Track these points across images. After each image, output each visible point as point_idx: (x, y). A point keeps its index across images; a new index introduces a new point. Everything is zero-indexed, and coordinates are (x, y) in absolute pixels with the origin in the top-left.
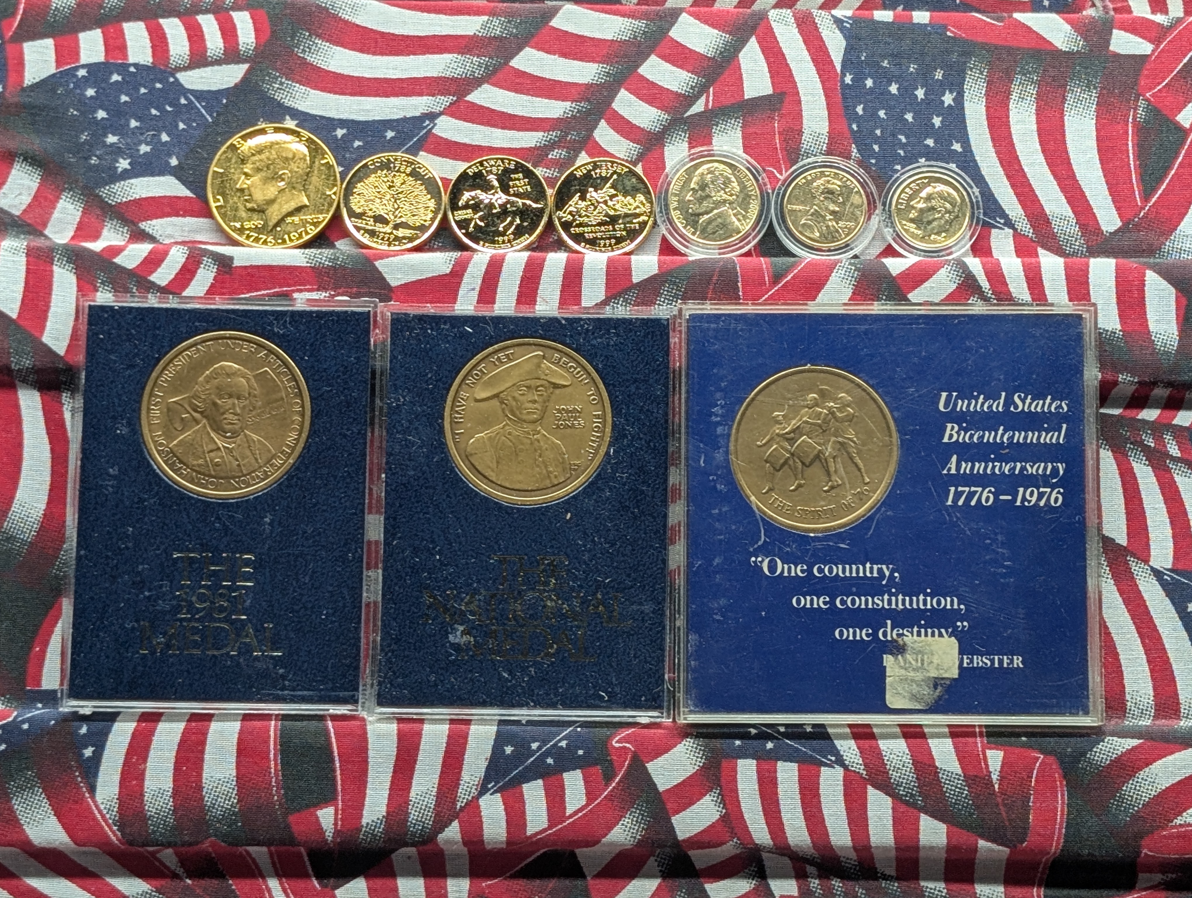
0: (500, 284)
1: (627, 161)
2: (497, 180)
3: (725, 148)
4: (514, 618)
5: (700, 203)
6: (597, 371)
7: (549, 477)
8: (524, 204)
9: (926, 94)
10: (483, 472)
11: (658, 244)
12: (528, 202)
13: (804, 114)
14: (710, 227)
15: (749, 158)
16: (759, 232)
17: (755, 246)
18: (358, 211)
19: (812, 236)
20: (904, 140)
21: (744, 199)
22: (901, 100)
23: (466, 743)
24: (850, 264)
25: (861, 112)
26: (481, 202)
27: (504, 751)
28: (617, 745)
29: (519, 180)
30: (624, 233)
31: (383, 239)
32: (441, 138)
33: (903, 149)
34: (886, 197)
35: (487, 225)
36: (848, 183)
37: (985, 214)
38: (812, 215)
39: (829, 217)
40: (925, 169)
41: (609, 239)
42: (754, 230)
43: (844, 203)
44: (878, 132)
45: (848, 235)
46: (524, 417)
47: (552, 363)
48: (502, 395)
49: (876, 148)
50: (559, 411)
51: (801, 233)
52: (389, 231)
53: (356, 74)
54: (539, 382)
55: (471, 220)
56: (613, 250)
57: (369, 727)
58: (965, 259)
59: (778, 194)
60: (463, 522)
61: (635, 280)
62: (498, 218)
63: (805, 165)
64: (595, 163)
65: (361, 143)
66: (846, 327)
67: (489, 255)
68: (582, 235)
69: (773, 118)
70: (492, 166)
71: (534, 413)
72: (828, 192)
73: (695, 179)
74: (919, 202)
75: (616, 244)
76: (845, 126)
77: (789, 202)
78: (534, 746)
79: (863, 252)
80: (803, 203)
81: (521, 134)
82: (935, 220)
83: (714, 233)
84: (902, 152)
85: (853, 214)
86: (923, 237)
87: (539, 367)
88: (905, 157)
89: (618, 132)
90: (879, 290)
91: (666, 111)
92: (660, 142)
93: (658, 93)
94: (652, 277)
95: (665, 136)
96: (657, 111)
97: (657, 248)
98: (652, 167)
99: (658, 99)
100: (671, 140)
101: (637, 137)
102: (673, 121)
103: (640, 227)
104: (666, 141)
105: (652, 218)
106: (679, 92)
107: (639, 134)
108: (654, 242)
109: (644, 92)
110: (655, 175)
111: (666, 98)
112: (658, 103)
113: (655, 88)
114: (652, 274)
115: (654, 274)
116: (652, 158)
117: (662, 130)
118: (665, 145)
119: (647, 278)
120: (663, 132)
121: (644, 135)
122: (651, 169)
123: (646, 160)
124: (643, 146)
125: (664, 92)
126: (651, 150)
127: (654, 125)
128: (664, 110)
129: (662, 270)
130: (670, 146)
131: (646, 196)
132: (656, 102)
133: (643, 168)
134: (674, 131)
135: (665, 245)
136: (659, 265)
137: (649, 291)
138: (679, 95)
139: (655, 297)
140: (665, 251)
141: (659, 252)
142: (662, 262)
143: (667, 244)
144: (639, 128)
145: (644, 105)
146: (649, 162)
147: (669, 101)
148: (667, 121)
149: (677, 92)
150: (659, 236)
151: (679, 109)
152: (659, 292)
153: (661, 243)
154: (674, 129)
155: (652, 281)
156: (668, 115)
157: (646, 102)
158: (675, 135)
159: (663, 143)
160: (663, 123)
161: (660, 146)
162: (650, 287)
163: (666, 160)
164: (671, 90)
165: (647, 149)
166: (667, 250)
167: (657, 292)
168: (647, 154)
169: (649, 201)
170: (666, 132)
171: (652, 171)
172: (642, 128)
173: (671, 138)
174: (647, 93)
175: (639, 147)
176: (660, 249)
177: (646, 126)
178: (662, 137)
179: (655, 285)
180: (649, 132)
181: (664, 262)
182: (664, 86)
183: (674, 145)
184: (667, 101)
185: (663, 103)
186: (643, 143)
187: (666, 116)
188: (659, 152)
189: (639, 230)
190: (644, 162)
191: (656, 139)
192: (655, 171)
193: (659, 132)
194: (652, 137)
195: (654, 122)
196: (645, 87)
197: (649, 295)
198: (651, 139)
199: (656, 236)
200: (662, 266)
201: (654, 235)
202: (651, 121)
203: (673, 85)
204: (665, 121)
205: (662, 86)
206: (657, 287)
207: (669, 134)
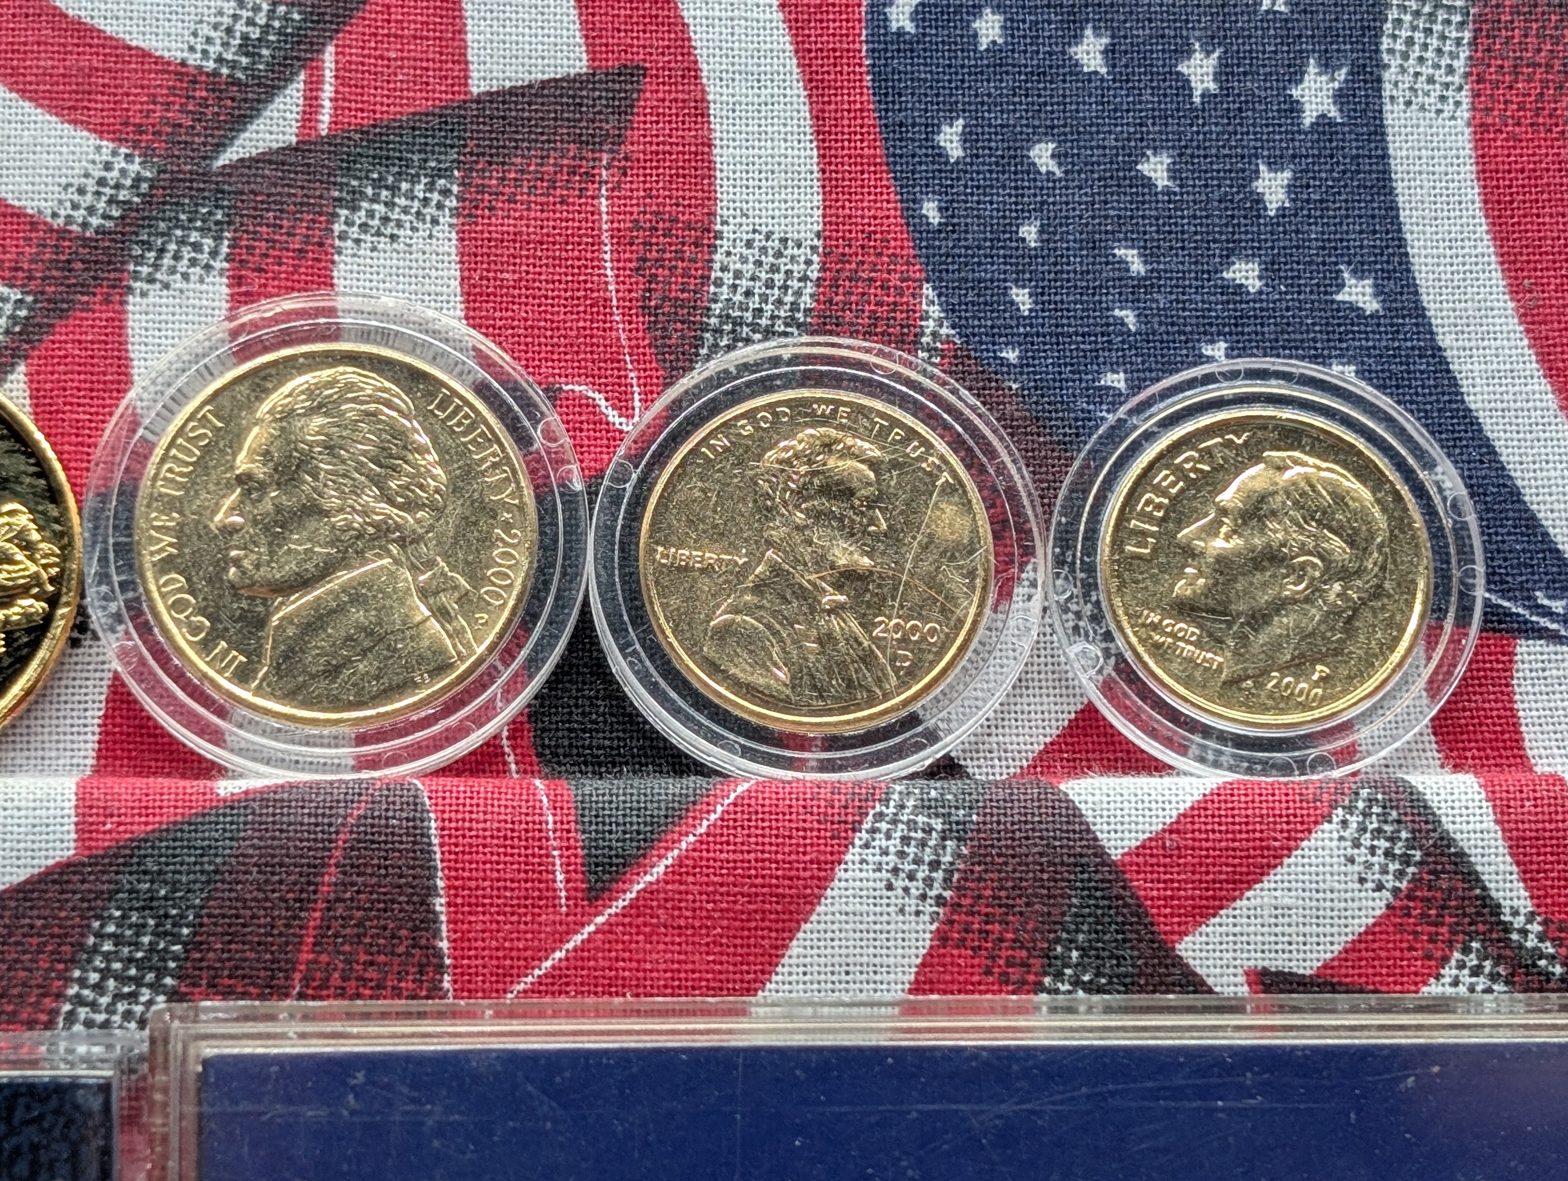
3: (388, 302)
5: (275, 541)
9: (1222, 74)
11: (94, 714)
13: (722, 155)
14: (320, 643)
15: (489, 346)
16: (533, 663)
17: (516, 728)
19: (759, 679)
20: (1137, 267)
21: (468, 522)
22: (1122, 98)
24: (925, 806)
25: (955, 151)
33: (1133, 302)
34: (1073, 510)
36: (914, 450)
37: (1493, 580)
38: (758, 589)
39: (832, 597)
40: (1227, 390)
42: (508, 655)
43: (893, 537)
44: (1030, 232)
45: (912, 674)
49: (1022, 298)
51: (713, 668)
58: (1415, 779)
59: (615, 499)
63: (724, 376)
66: (915, 1110)
69: (590, 177)
72: (825, 491)
73: (255, 437)
74: (1212, 530)
76: (892, 207)
77: (655, 539)
79: (975, 747)
80: (718, 535)
82: (1280, 605)
83: (333, 672)
84: (1129, 317)
85: (932, 581)
86: (1234, 682)
88: (1147, 336)
90: (1051, 923)
91: (136, 145)
92: (106, 275)
93: (101, 65)
94: (50, 878)
95: (130, 250)
96: (98, 142)
97: (93, 733)
98: (72, 381)
99: (103, 94)
100: (156, 267)
101: (8, 256)
102: (164, 188)
103: (15, 645)
104: (135, 272)
105: (67, 604)
106: (191, 62)
107: (18, 239)
108: (76, 706)
109: (42, 63)
110: (82, 416)
111: (136, 87)
112: (102, 110)
113: (91, 46)
114: (51, 862)
115: (58, 865)
116: (73, 342)
117: (116, 225)
118: (130, 290)
119: (26, 882)
120: (123, 234)
121: (38, 246)
122: (65, 389)
123: (46, 349)
124: (35, 294)
125: (129, 63)
126: (68, 310)
127: (84, 205)
128: (127, 141)
129: (93, 844)
130: (152, 293)
131: (40, 508)
132: (93, 105)
133: (35, 386)
134: (170, 228)
135: (121, 726)
136: (80, 818)
137: (35, 940)
138: (194, 76)
139: (61, 966)
140: (123, 750)
141: (94, 754)
142: (91, 807)
143: (128, 718)
144: (18, 214)
145: (40, 118)
146: (56, 360)
147: (147, 103)
148: (138, 187)
149: (183, 64)
150: (101, 679)
151: (193, 135)
152: (81, 945)
153: (106, 716)
154: (170, 220)
155: (51, 895)
156: (145, 162)
157: (49, 106)
158: (173, 247)
159: (121, 280)
160: (123, 195)
161: (108, 294)
162: (39, 923)
163: (135, 351)
164: (158, 54)
165: (52, 306)
166: (131, 746)
167: (72, 945)
168: (52, 326)
169: (54, 531)
170: (136, 234)
171: (69, 399)
172: (32, 216)
173: (156, 259)
174: (53, 67)
175: (19, 296)
176: (99, 742)
177: (47, 207)
178: (115, 255)
179: (63, 914)
180: (62, 234)
181: (101, 804)
182: (127, 37)
183: (167, 286)
184: (142, 103)
185: (122, 109)
186: (35, 279)
187: (135, 167)
188: (104, 316)
189: (10, 660)
190: (39, 358)
191: (89, 262)
192: (82, 401)
193: (104, 233)
194: (76, 253)
195: (81, 191)
196: (46, 44)
197: (31, 960)
198: (69, 262)
199: (84, 683)
200: (94, 827)
201: (74, 679)
202: (69, 185)
203: (169, 35)
204: (132, 187)
205: (117, 40)
206: (69, 923)
207: (148, 243)
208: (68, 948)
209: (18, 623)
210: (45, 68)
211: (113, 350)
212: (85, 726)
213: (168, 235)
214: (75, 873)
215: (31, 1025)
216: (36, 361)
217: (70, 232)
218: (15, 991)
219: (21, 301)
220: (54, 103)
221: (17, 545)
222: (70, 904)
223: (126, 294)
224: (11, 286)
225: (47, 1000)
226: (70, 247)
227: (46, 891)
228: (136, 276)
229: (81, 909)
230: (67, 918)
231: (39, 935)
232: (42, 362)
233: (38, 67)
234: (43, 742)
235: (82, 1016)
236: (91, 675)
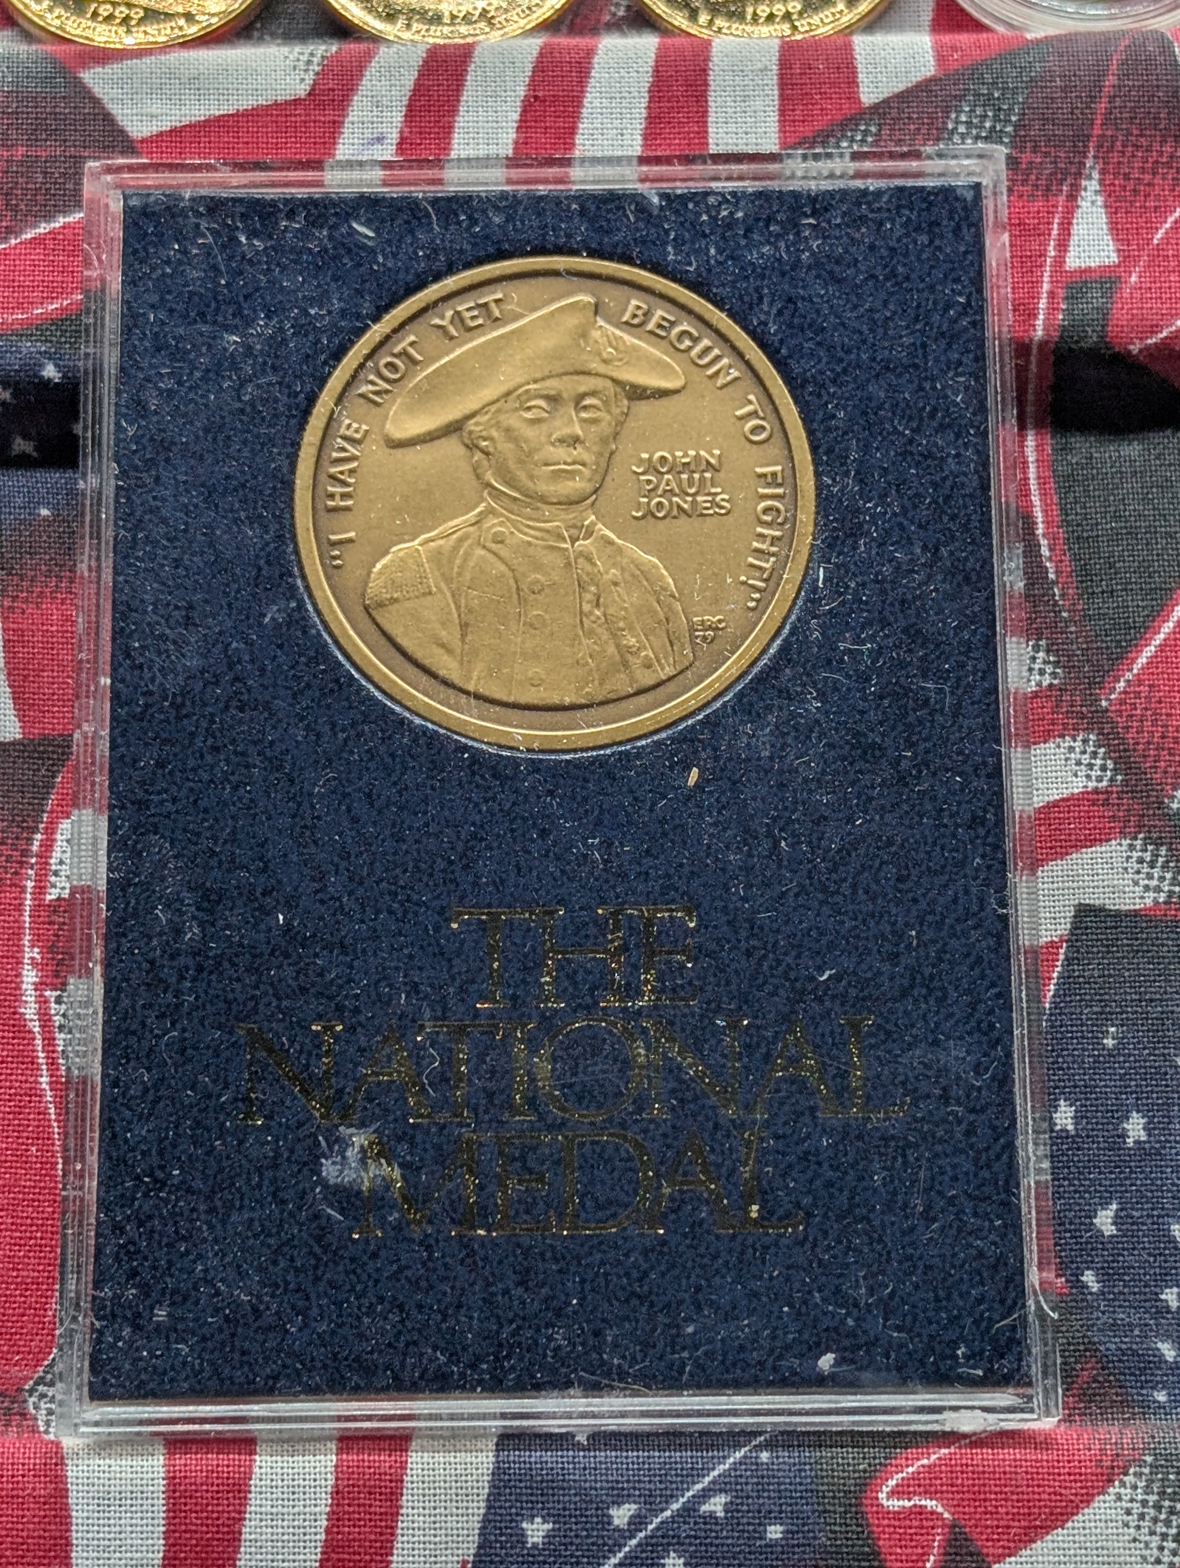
4: (532, 1102)
6: (763, 345)
7: (625, 664)
10: (419, 654)
23: (392, 1514)
27: (522, 1535)
28: (895, 1504)
46: (543, 487)
47: (620, 325)
48: (471, 425)
50: (651, 468)
54: (585, 384)
57: (72, 1471)
60: (360, 808)
61: (869, 95)
71: (571, 474)
78: (621, 1515)
87: (584, 335)
94: (920, 89)
114: (919, 79)
115: (926, 81)
119: (904, 92)
129: (947, 67)
136: (937, 54)
137: (913, 128)
139: (932, 145)
152: (944, 129)
155: (920, 99)
162: (914, 116)
167: (937, 129)
179: (929, 110)
181: (949, 45)
197: (912, 141)
200: (946, 58)
206: (934, 115)
208: (937, 133)
214: (936, 85)
222: (934, 104)
227: (917, 97)
229: (942, 107)
230: (932, 113)
231: (915, 124)
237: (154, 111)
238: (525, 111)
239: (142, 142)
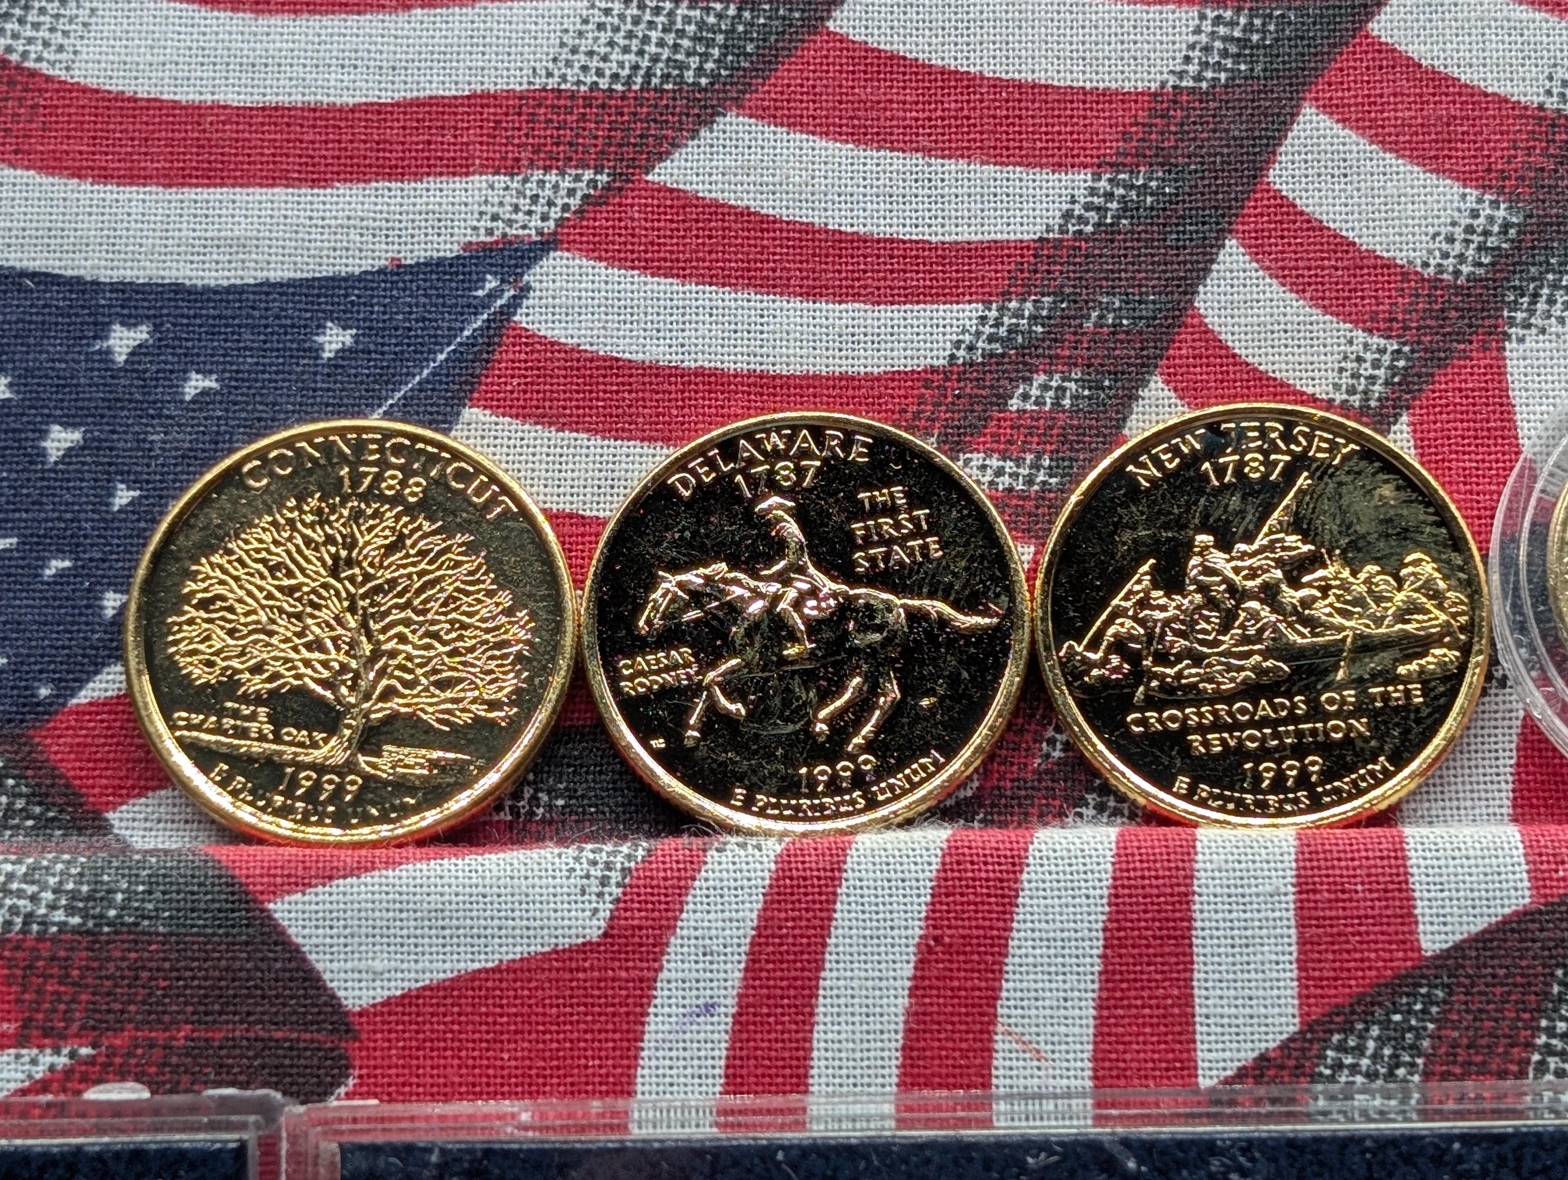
0: (828, 979)
1: (1345, 408)
2: (800, 515)
8: (915, 616)
11: (1507, 762)
12: (937, 607)
18: (201, 675)
26: (733, 609)
29: (891, 510)
30: (1360, 725)
31: (311, 796)
32: (553, 345)
35: (757, 714)
41: (1299, 751)
52: (340, 757)
53: (187, 95)
55: (695, 689)
56: (1316, 805)
61: (1432, 938)
62: (808, 677)
64: (1213, 428)
65: (211, 383)
67: (773, 847)
68: (1178, 739)
70: (776, 455)
75: (1328, 775)
81: (886, 312)
89: (1299, 289)
91: (1501, 191)
92: (1480, 322)
93: (1458, 113)
94: (1508, 926)
95: (1503, 295)
96: (1461, 190)
97: (1507, 782)
98: (1456, 429)
99: (1463, 142)
100: (1532, 312)
101: (1381, 307)
102: (1532, 233)
103: (1432, 695)
104: (1509, 318)
105: (1480, 652)
106: (1547, 106)
107: (1390, 290)
108: (1487, 755)
109: (1400, 114)
110: (1467, 464)
111: (1495, 134)
112: (1463, 158)
113: (1447, 95)
114: (1507, 911)
115: (1516, 913)
116: (1454, 390)
117: (1487, 272)
118: (1507, 337)
119: (1484, 932)
120: (1494, 281)
121: (1410, 296)
122: (1449, 438)
123: (1428, 399)
124: (1412, 344)
125: (1487, 109)
126: (1446, 359)
127: (1452, 254)
128: (1491, 188)
129: (1548, 891)
130: (1528, 338)
131: (1444, 557)
132: (1454, 153)
133: (1419, 435)
134: (1541, 273)
135: (1534, 774)
136: (1532, 866)
137: (1498, 990)
138: (1553, 119)
139: (1527, 1016)
140: (1538, 798)
141: (1509, 803)
142: (1540, 855)
143: (1541, 766)
144: (1389, 265)
145: (1402, 169)
146: (1437, 409)
147: (1508, 149)
148: (1506, 233)
149: (1541, 107)
150: (1510, 728)
151: (1557, 179)
152: (1546, 994)
153: (1518, 765)
154: (1541, 264)
155: (1510, 944)
156: (1511, 208)
157: (1410, 157)
158: (1546, 291)
159: (1496, 327)
160: (1492, 242)
161: (1484, 341)
162: (1502, 972)
163: (1517, 397)
164: (1515, 99)
165: (1428, 355)
166: (1547, 794)
167: (1536, 994)
168: (1432, 375)
169: (1459, 579)
170: (1508, 280)
171: (1454, 447)
172: (1402, 267)
173: (1530, 304)
174: (1411, 118)
175: (1396, 347)
176: (1514, 791)
177: (1418, 257)
178: (1488, 302)
179: (1524, 963)
180: (1435, 283)
181: (1551, 851)
182: (1482, 84)
183: (1543, 331)
184: (1502, 149)
185: (1483, 156)
186: (1410, 329)
187: (1501, 213)
188: (1482, 363)
189: (1428, 711)
190: (1421, 408)
191: (1462, 310)
192: (1467, 449)
193: (1475, 280)
194: (1449, 302)
195: (1450, 240)
196: (1403, 95)
197: (1496, 1010)
198: (1443, 310)
199: (1493, 731)
200: (1547, 875)
201: (1482, 728)
202: (1438, 234)
203: (1524, 80)
204: (1500, 233)
205: (1473, 87)
206: (1532, 971)
207: (1521, 288)
208: (1533, 997)
209: (1433, 672)
210: (1404, 119)
211: (1494, 397)
212: (1498, 775)
213: (1541, 279)
214: (1533, 921)
215: (1502, 1075)
216: (1418, 411)
217: (1442, 281)
218: (1483, 1042)
219: (1398, 351)
220: (1415, 153)
221: (1425, 595)
222: (1531, 953)
223: (1504, 341)
224: (1389, 337)
225: (1515, 1050)
226: (1442, 296)
227: (1505, 941)
228: (1512, 322)
229: (1543, 957)
230: (1528, 967)
231: (1502, 985)
232: (1424, 411)
233: (1396, 119)
234: (1457, 792)
235: (1552, 1066)
236: (1500, 723)
237: (378, 965)
238: (922, 964)
239: (360, 1014)
